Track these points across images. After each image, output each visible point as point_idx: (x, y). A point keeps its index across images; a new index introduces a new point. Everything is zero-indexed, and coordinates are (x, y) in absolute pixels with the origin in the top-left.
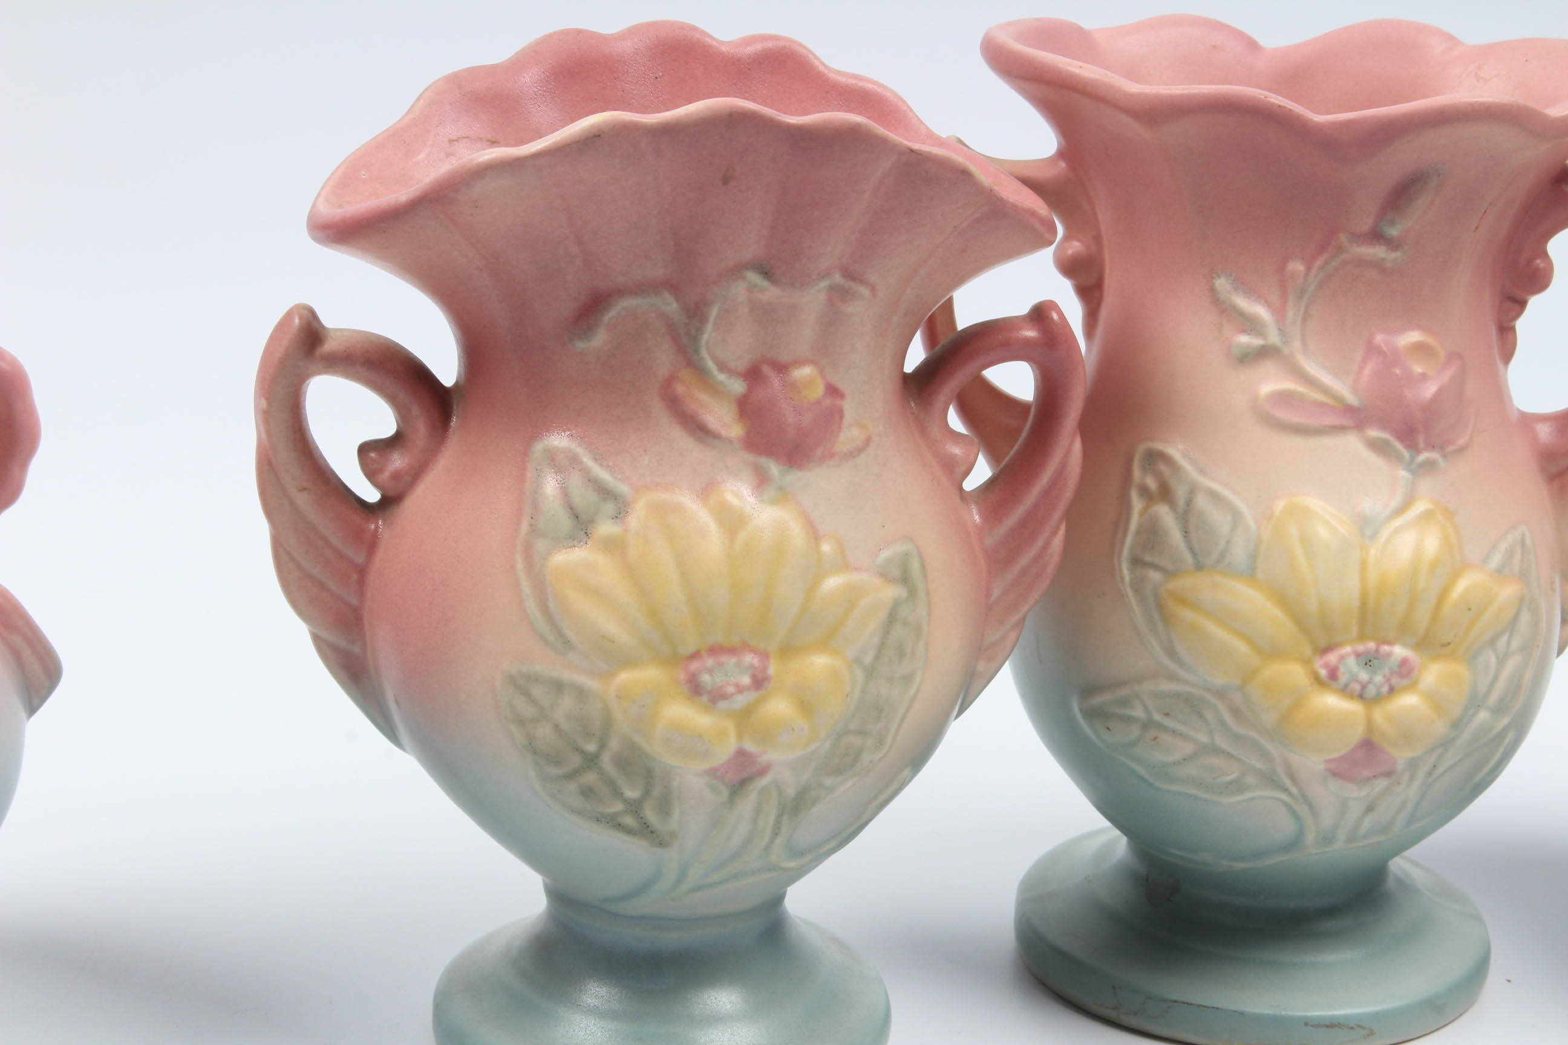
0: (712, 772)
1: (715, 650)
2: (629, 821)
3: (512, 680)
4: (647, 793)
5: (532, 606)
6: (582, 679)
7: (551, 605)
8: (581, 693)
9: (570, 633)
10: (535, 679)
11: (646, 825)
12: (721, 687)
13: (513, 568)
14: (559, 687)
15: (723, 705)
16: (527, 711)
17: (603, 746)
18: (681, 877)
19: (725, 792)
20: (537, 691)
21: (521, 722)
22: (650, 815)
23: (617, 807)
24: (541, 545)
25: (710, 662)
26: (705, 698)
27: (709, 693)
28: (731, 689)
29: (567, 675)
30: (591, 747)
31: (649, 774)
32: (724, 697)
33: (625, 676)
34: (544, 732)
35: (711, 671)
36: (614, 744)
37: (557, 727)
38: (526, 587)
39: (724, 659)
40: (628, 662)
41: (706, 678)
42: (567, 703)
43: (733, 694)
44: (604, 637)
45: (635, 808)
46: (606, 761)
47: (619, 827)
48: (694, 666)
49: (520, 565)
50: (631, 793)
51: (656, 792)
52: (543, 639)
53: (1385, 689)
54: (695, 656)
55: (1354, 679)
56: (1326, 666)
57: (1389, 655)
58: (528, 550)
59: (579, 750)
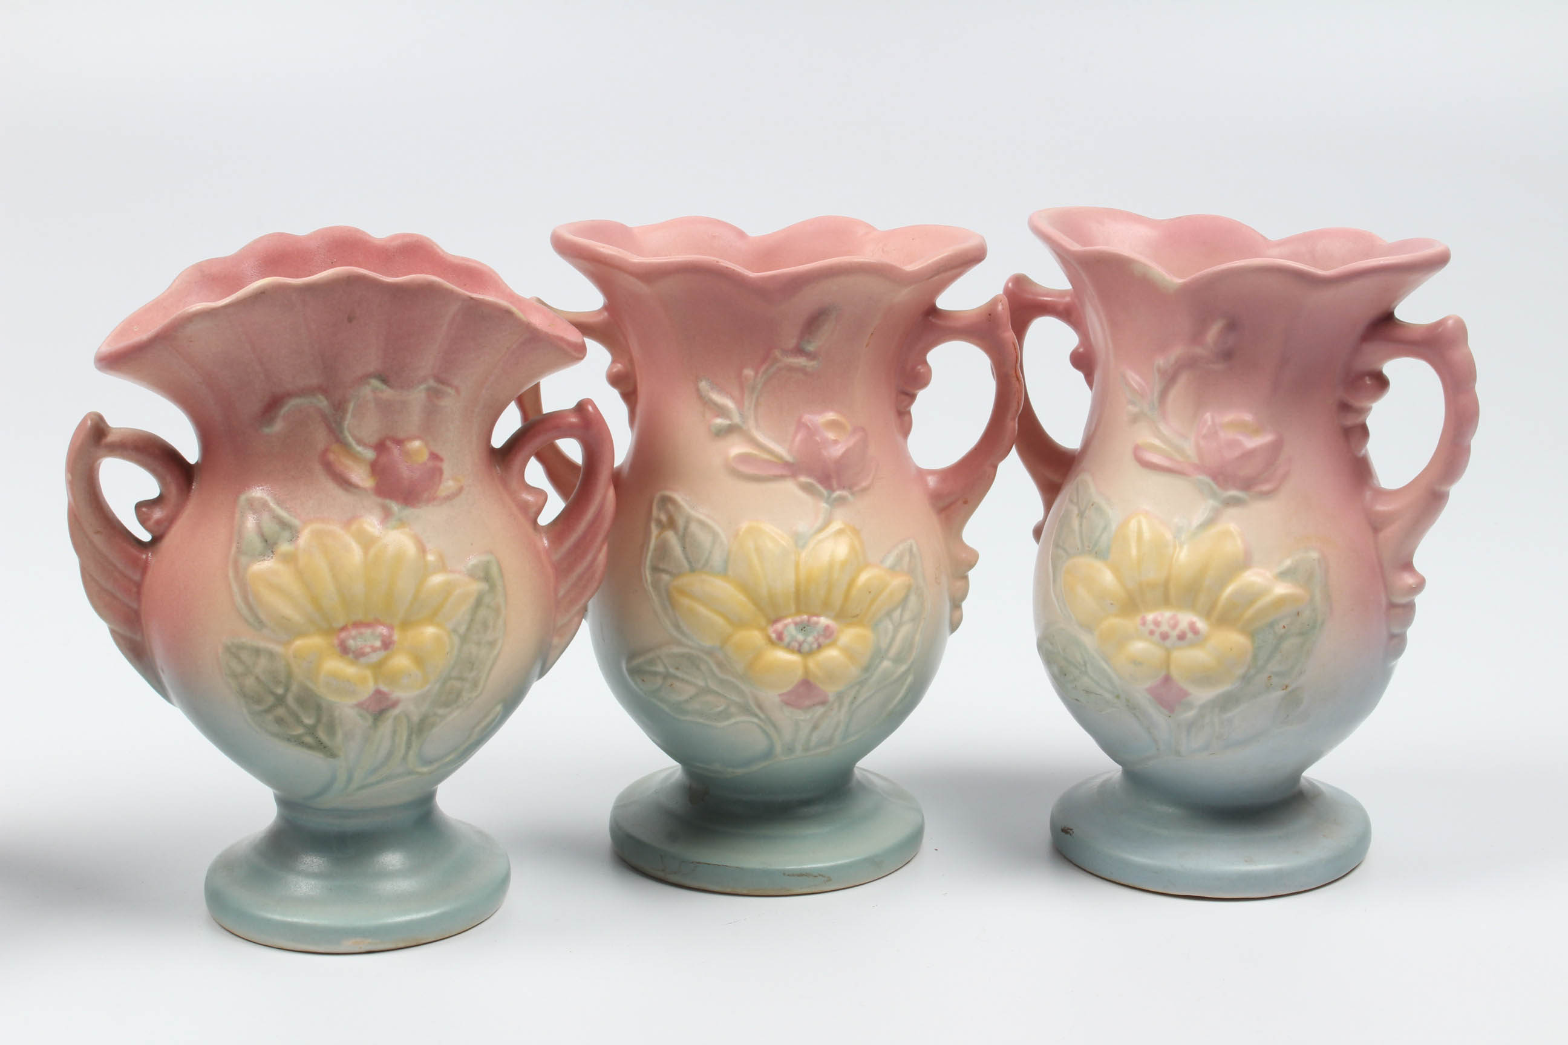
0: (360, 705)
1: (357, 625)
2: (309, 739)
3: (228, 649)
4: (319, 720)
5: (238, 600)
6: (272, 646)
7: (250, 598)
8: (272, 655)
9: (263, 616)
10: (241, 647)
11: (321, 743)
12: (361, 648)
13: (227, 576)
14: (257, 652)
15: (363, 660)
16: (239, 669)
17: (287, 689)
18: (350, 779)
19: (370, 719)
20: (244, 655)
21: (235, 676)
22: (322, 735)
23: (300, 731)
24: (243, 560)
25: (354, 632)
26: (351, 656)
27: (354, 652)
28: (368, 650)
29: (262, 644)
30: (280, 691)
31: (319, 708)
32: (364, 655)
33: (299, 643)
34: (250, 682)
35: (354, 638)
36: (294, 688)
37: (257, 678)
38: (235, 588)
39: (363, 630)
40: (301, 634)
41: (351, 643)
42: (263, 662)
43: (368, 653)
44: (283, 617)
45: (312, 730)
46: (290, 700)
47: (303, 744)
48: (343, 635)
49: (231, 574)
50: (309, 721)
51: (325, 719)
52: (246, 621)
53: (815, 646)
54: (344, 628)
55: (794, 639)
56: (775, 631)
57: (817, 623)
58: (236, 563)
59: (272, 693)
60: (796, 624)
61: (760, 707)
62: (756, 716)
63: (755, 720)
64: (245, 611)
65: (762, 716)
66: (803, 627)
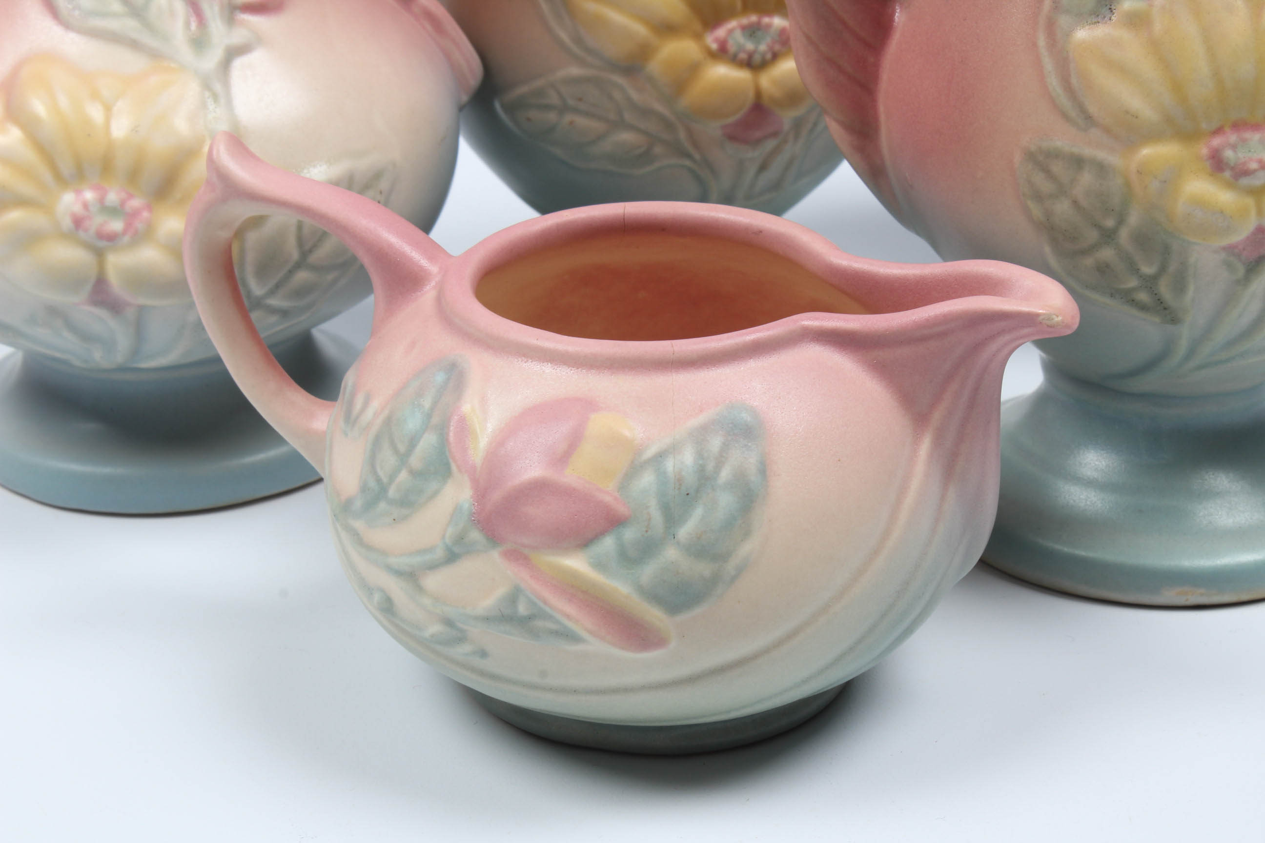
0: (1230, 249)
1: (1238, 126)
2: (1143, 296)
3: (1031, 156)
4: (1163, 269)
5: (1053, 82)
6: (1101, 155)
7: (1074, 81)
8: (1101, 169)
9: (1093, 109)
10: (1055, 155)
11: (1160, 301)
12: (1244, 163)
13: (1035, 45)
14: (1078, 162)
15: (1245, 181)
16: (1046, 186)
17: (1121, 221)
18: (1191, 352)
19: (1241, 271)
20: (1057, 168)
21: (1039, 197)
22: (1164, 289)
23: (1133, 283)
24: (1063, 21)
25: (1233, 138)
26: (1227, 174)
27: (1232, 169)
28: (1254, 166)
29: (1088, 152)
30: (1110, 223)
31: (1166, 250)
32: (1247, 173)
33: (1147, 152)
34: (1062, 208)
35: (1234, 147)
36: (1134, 219)
37: (1075, 203)
38: (1048, 64)
39: (1248, 135)
40: (1152, 136)
41: (1229, 154)
42: (1086, 178)
43: (1255, 171)
44: (1127, 112)
45: (1150, 283)
46: (1124, 235)
47: (1133, 303)
48: (1216, 142)
49: (1042, 42)
50: (1148, 270)
51: (1172, 267)
52: (1065, 116)
53: (769, 56)
54: (1218, 131)
55: (741, 48)
56: (717, 40)
57: (769, 26)
58: (1051, 26)
59: (1098, 226)
60: (744, 28)
61: (696, 145)
62: (689, 156)
63: (687, 163)
64: (1064, 101)
65: (697, 156)
66: (752, 31)
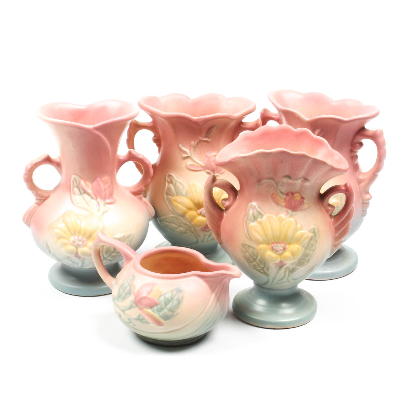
0: (276, 264)
1: (277, 243)
2: (262, 271)
3: (242, 245)
4: (264, 267)
5: (246, 232)
6: (254, 246)
7: (249, 233)
8: (253, 248)
9: (252, 238)
10: (246, 245)
11: (265, 272)
12: (277, 249)
13: (243, 225)
14: (250, 246)
15: (277, 252)
16: (245, 250)
17: (257, 257)
19: (278, 268)
20: (246, 247)
21: (243, 252)
22: (265, 270)
23: (260, 268)
24: (248, 221)
25: (276, 245)
26: (274, 251)
27: (275, 250)
28: (279, 250)
29: (251, 245)
30: (255, 258)
31: (265, 264)
32: (278, 251)
33: (261, 246)
34: (247, 254)
35: (276, 246)
36: (259, 257)
37: (249, 254)
38: (245, 229)
40: (261, 244)
41: (275, 248)
42: (251, 249)
44: (257, 239)
45: (263, 269)
46: (257, 260)
47: (260, 272)
48: (273, 245)
50: (262, 266)
51: (266, 266)
52: (248, 239)
54: (273, 243)
58: (246, 222)
59: (253, 258)
61: (195, 231)
64: (248, 236)
